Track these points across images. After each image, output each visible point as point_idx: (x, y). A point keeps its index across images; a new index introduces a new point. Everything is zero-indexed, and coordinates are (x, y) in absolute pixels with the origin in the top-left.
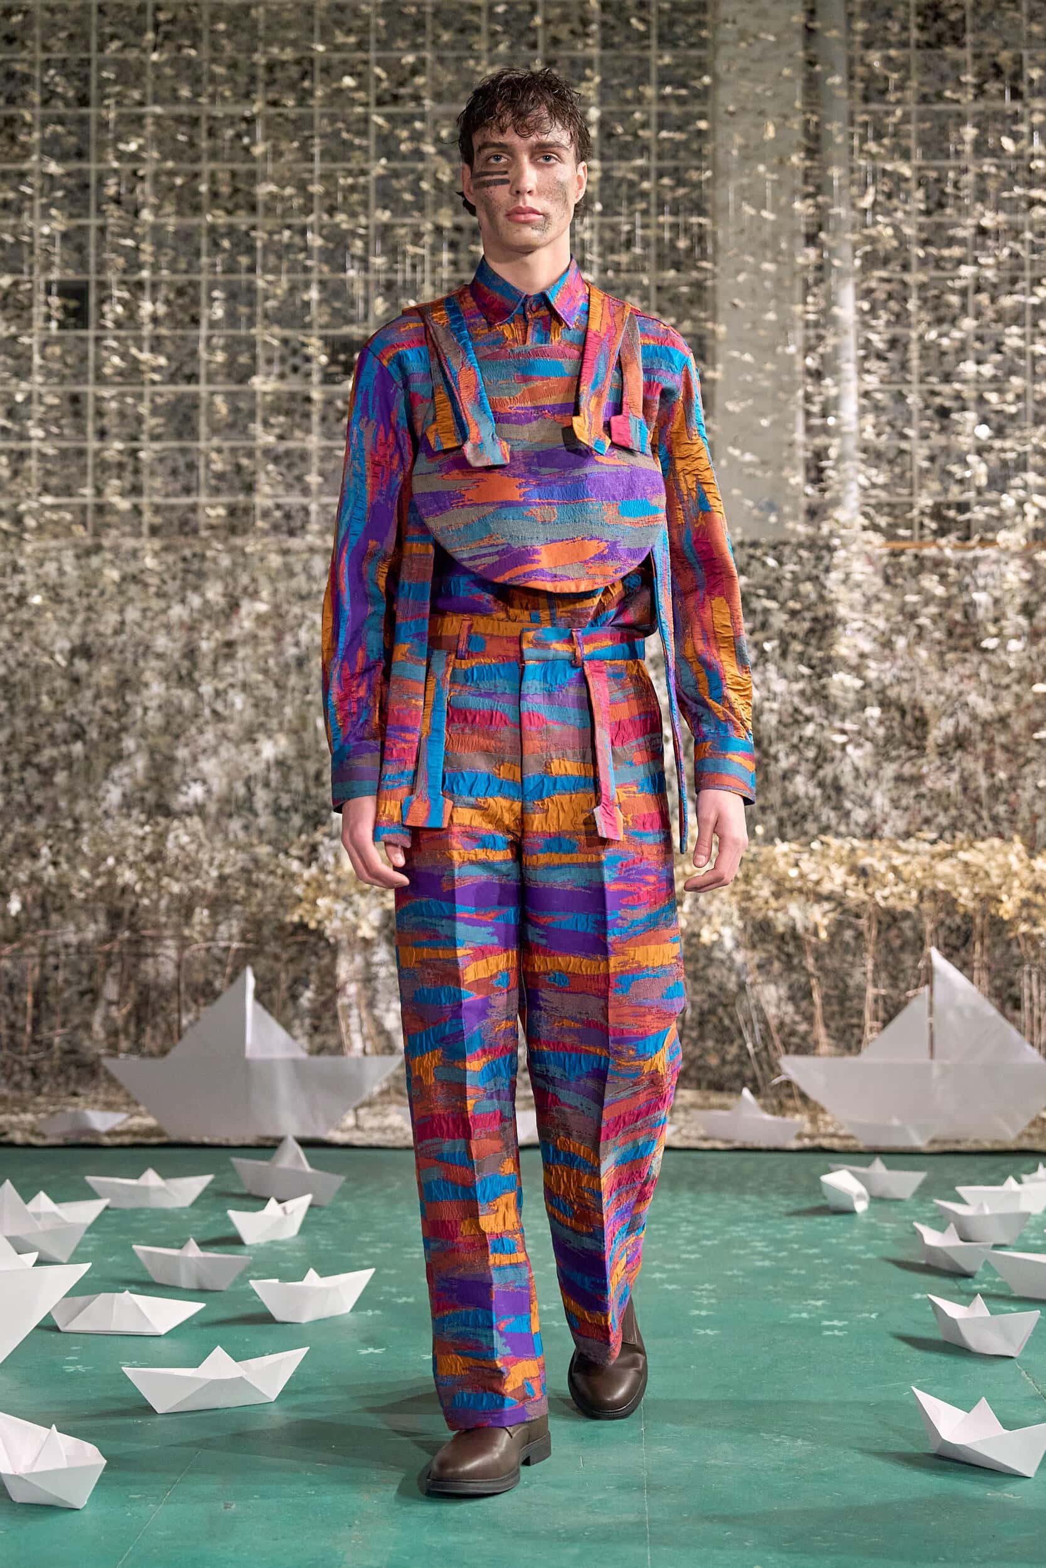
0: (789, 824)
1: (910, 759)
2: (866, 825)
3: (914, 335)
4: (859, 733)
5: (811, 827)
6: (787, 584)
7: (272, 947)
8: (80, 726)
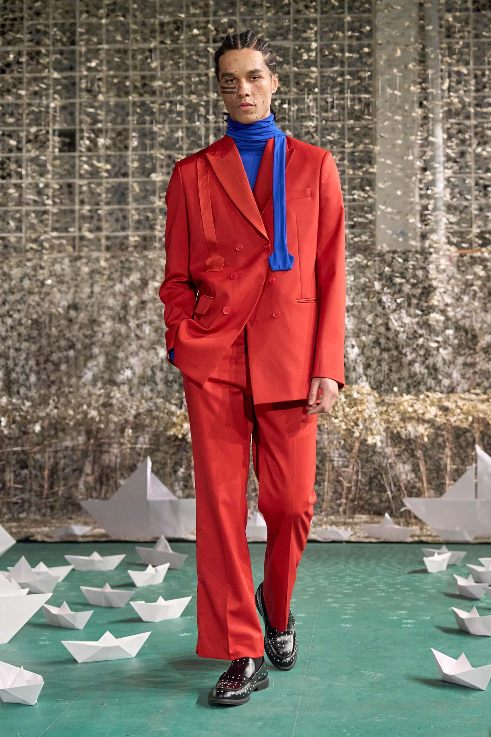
0: (412, 387)
1: (470, 355)
2: (449, 387)
3: (470, 150)
4: (445, 342)
5: (422, 388)
6: (411, 271)
7: (164, 448)
8: (72, 342)
